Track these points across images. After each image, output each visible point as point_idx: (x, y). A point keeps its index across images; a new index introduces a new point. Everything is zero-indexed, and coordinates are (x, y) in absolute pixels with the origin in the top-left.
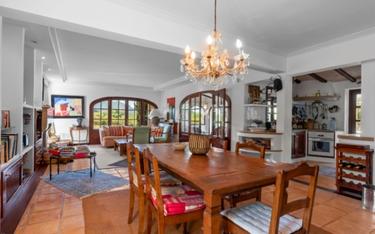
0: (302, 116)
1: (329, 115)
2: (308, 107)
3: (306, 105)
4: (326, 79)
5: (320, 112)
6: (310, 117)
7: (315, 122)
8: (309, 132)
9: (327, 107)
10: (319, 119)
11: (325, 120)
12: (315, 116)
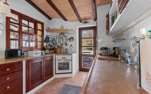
0: (54, 44)
1: (69, 43)
2: (57, 38)
3: (56, 37)
4: (67, 18)
5: (64, 42)
6: (59, 44)
7: (61, 48)
8: (56, 56)
9: (68, 38)
10: (64, 46)
11: (67, 46)
12: (61, 44)
